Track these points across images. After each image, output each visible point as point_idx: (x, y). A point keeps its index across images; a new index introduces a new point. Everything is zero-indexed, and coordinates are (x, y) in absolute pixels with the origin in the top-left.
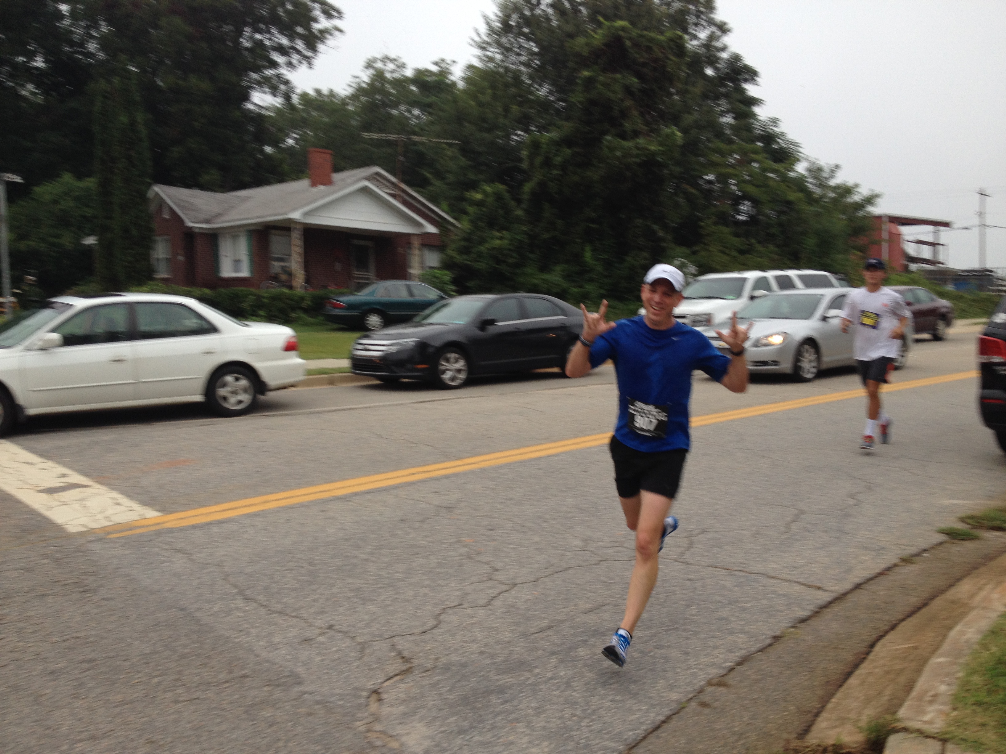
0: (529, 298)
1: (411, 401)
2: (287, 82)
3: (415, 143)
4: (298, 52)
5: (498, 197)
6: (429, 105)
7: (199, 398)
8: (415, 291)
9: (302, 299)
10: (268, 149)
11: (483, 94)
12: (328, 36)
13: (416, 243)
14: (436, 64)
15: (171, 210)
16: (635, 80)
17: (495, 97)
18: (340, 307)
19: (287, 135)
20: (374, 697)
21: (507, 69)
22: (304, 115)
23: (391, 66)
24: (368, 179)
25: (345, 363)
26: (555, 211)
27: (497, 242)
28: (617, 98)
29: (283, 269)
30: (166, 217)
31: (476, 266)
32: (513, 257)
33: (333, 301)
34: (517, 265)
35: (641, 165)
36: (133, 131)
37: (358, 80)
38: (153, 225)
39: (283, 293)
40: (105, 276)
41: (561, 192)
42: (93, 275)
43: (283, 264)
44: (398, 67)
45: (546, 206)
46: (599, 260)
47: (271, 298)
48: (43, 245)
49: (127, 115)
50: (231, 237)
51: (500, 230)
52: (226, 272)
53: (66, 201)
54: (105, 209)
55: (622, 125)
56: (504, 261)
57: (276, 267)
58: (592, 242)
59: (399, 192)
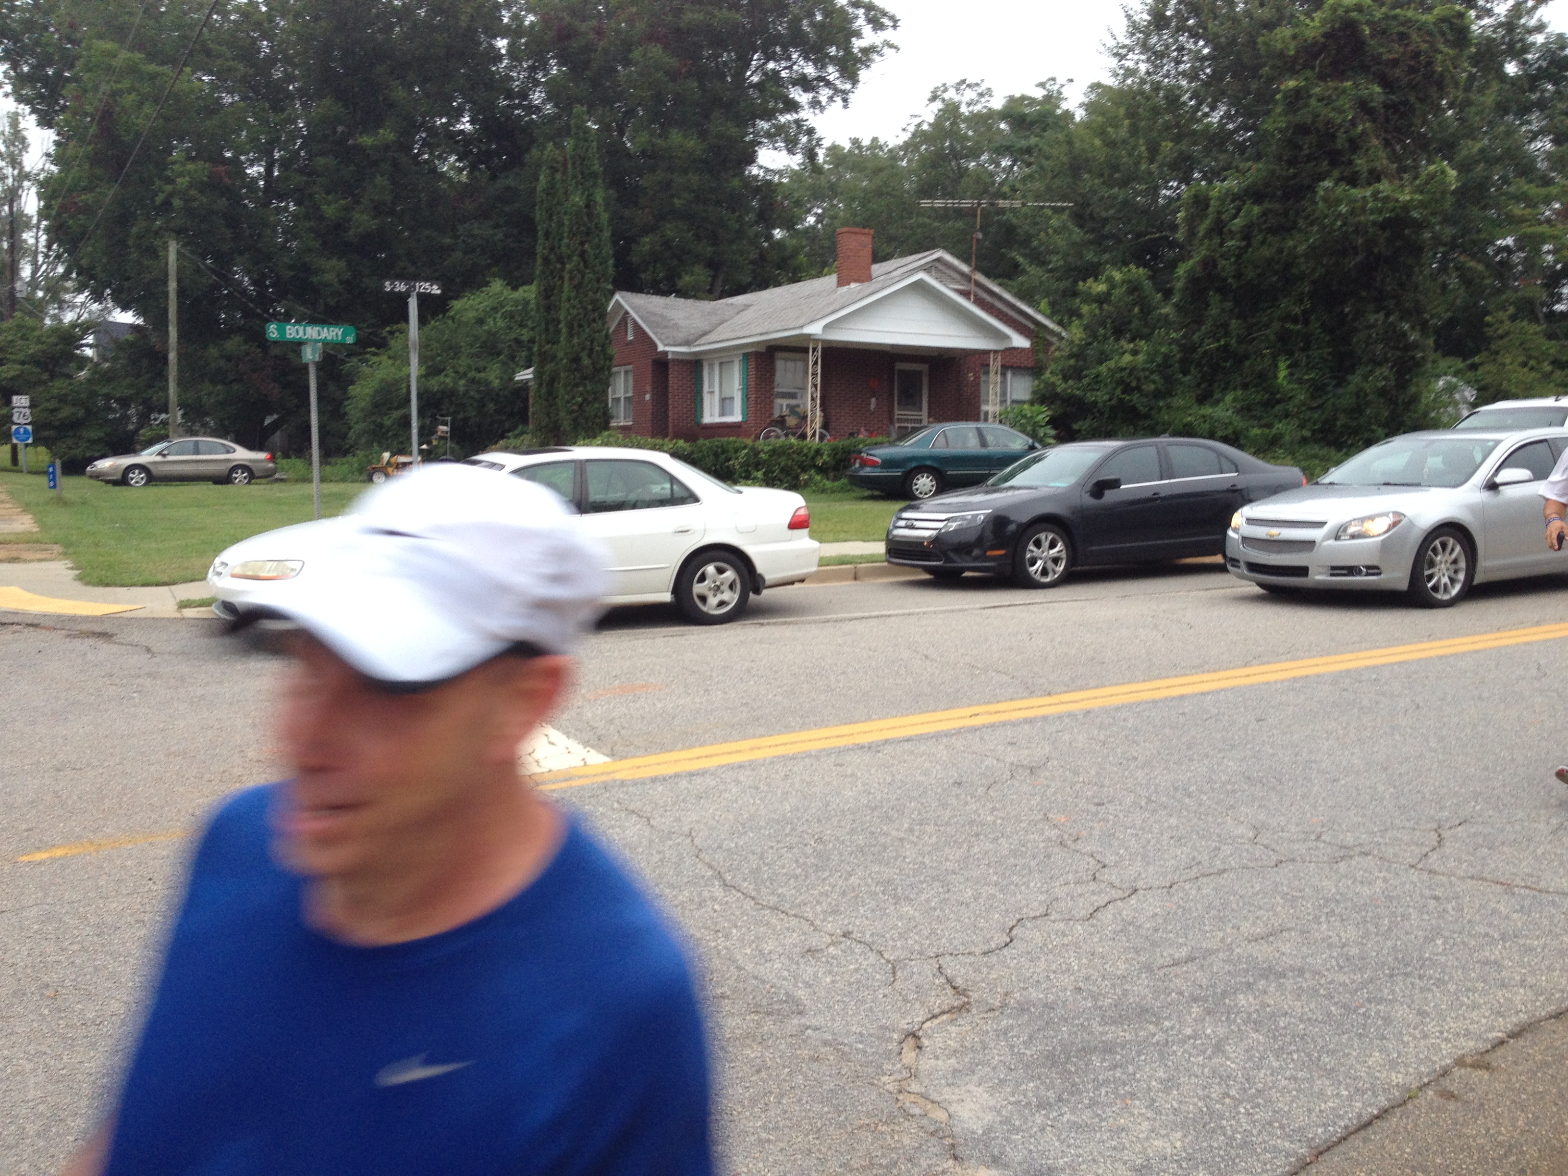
0: (1177, 444)
1: (978, 606)
2: (811, 132)
3: (1002, 211)
4: (828, 84)
5: (1134, 288)
6: (1028, 151)
7: (666, 597)
8: (989, 438)
9: (818, 452)
10: (778, 233)
11: (1116, 127)
12: (875, 56)
13: (995, 365)
14: (1042, 85)
15: (636, 326)
16: (1378, 89)
17: (1134, 130)
18: (874, 464)
19: (809, 211)
20: (911, 1041)
21: (1157, 87)
22: (833, 179)
23: (969, 95)
24: (927, 268)
25: (880, 548)
26: (1229, 305)
27: (1127, 358)
28: (1344, 121)
29: (793, 409)
30: (630, 337)
31: (1091, 397)
32: (1154, 382)
33: (864, 455)
34: (1157, 395)
35: (1383, 226)
36: (590, 215)
37: (918, 121)
38: (613, 350)
39: (791, 446)
40: (543, 424)
41: (1239, 276)
42: (527, 424)
43: (793, 402)
44: (981, 95)
45: (1214, 298)
46: (1300, 381)
47: (774, 452)
48: (462, 382)
49: (582, 194)
50: (721, 364)
51: (1132, 340)
52: (711, 415)
53: (495, 319)
54: (547, 330)
55: (1350, 162)
56: (1138, 388)
57: (782, 406)
58: (1290, 354)
59: (973, 288)
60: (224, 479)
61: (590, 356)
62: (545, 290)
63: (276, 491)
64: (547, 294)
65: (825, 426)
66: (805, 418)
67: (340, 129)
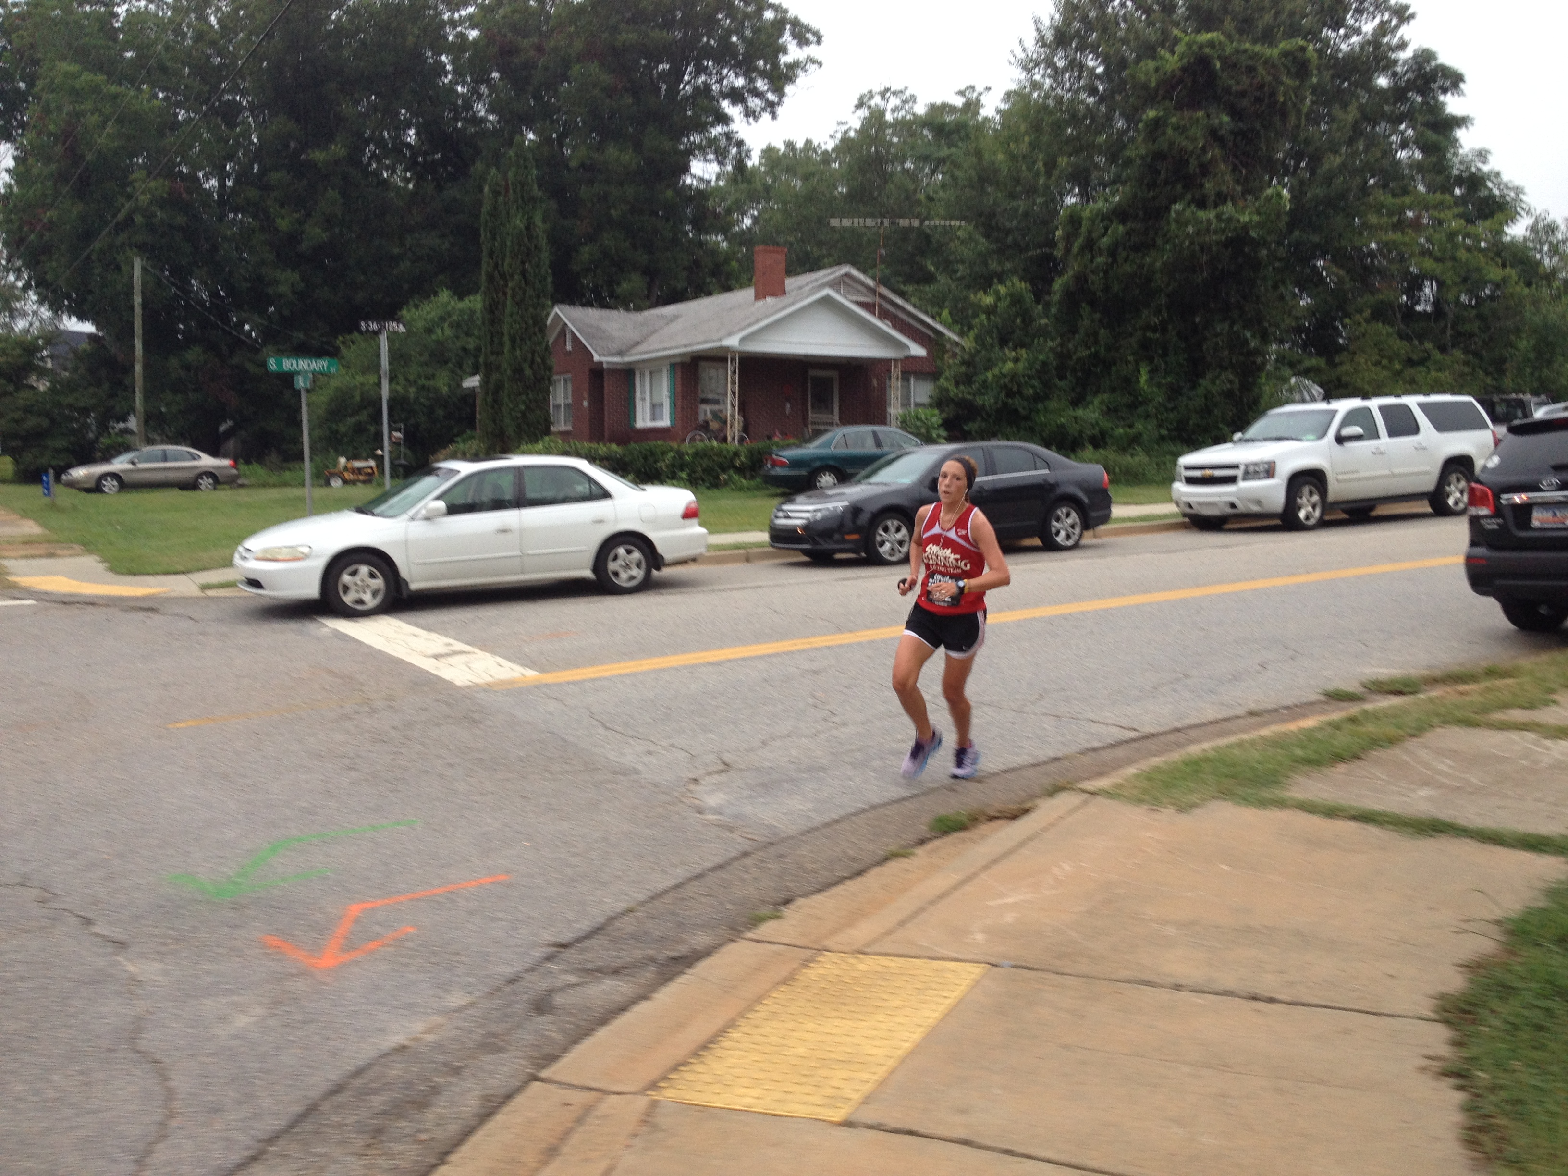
0: (999, 447)
2: (740, 144)
4: (759, 95)
5: (1016, 300)
7: (588, 574)
8: (882, 440)
9: (736, 454)
11: (1017, 141)
12: (800, 72)
13: (896, 372)
14: (962, 93)
15: (575, 338)
16: (1226, 118)
17: (1035, 145)
18: (782, 465)
19: (743, 213)
20: (693, 782)
21: (1059, 100)
22: (768, 179)
23: (894, 101)
24: (834, 284)
25: (764, 537)
26: (1097, 316)
27: (1010, 365)
28: (1195, 148)
29: (716, 415)
30: (569, 347)
31: (979, 401)
32: (1033, 387)
33: (774, 456)
34: (1037, 398)
35: (1228, 244)
36: (530, 238)
37: (845, 128)
38: (553, 361)
39: (713, 448)
40: (490, 430)
41: (1107, 289)
42: (475, 429)
43: (715, 407)
44: (905, 102)
45: (1085, 309)
46: (1159, 385)
47: (696, 454)
48: (412, 390)
49: (523, 216)
50: (651, 373)
51: (1015, 349)
52: (643, 421)
53: (442, 329)
54: (492, 341)
55: (1202, 186)
56: (1019, 392)
57: (705, 412)
58: (1151, 360)
59: (878, 300)
60: (190, 485)
61: (531, 367)
62: (490, 305)
63: (243, 496)
64: (493, 308)
65: (746, 429)
66: (726, 422)
67: (292, 145)
